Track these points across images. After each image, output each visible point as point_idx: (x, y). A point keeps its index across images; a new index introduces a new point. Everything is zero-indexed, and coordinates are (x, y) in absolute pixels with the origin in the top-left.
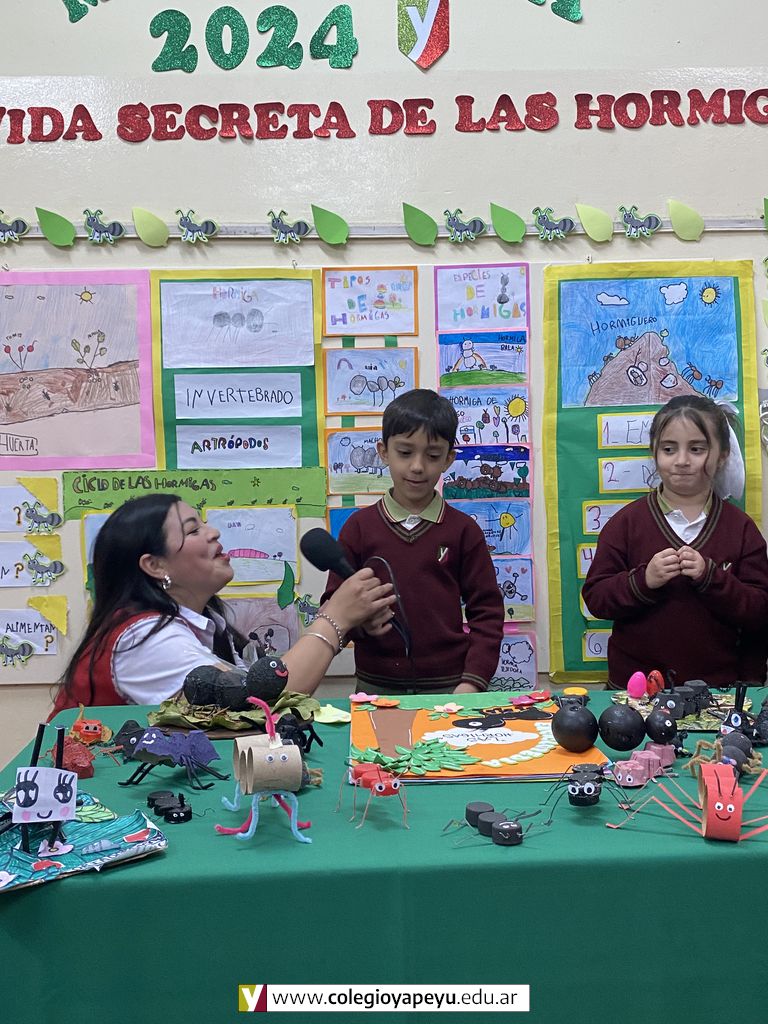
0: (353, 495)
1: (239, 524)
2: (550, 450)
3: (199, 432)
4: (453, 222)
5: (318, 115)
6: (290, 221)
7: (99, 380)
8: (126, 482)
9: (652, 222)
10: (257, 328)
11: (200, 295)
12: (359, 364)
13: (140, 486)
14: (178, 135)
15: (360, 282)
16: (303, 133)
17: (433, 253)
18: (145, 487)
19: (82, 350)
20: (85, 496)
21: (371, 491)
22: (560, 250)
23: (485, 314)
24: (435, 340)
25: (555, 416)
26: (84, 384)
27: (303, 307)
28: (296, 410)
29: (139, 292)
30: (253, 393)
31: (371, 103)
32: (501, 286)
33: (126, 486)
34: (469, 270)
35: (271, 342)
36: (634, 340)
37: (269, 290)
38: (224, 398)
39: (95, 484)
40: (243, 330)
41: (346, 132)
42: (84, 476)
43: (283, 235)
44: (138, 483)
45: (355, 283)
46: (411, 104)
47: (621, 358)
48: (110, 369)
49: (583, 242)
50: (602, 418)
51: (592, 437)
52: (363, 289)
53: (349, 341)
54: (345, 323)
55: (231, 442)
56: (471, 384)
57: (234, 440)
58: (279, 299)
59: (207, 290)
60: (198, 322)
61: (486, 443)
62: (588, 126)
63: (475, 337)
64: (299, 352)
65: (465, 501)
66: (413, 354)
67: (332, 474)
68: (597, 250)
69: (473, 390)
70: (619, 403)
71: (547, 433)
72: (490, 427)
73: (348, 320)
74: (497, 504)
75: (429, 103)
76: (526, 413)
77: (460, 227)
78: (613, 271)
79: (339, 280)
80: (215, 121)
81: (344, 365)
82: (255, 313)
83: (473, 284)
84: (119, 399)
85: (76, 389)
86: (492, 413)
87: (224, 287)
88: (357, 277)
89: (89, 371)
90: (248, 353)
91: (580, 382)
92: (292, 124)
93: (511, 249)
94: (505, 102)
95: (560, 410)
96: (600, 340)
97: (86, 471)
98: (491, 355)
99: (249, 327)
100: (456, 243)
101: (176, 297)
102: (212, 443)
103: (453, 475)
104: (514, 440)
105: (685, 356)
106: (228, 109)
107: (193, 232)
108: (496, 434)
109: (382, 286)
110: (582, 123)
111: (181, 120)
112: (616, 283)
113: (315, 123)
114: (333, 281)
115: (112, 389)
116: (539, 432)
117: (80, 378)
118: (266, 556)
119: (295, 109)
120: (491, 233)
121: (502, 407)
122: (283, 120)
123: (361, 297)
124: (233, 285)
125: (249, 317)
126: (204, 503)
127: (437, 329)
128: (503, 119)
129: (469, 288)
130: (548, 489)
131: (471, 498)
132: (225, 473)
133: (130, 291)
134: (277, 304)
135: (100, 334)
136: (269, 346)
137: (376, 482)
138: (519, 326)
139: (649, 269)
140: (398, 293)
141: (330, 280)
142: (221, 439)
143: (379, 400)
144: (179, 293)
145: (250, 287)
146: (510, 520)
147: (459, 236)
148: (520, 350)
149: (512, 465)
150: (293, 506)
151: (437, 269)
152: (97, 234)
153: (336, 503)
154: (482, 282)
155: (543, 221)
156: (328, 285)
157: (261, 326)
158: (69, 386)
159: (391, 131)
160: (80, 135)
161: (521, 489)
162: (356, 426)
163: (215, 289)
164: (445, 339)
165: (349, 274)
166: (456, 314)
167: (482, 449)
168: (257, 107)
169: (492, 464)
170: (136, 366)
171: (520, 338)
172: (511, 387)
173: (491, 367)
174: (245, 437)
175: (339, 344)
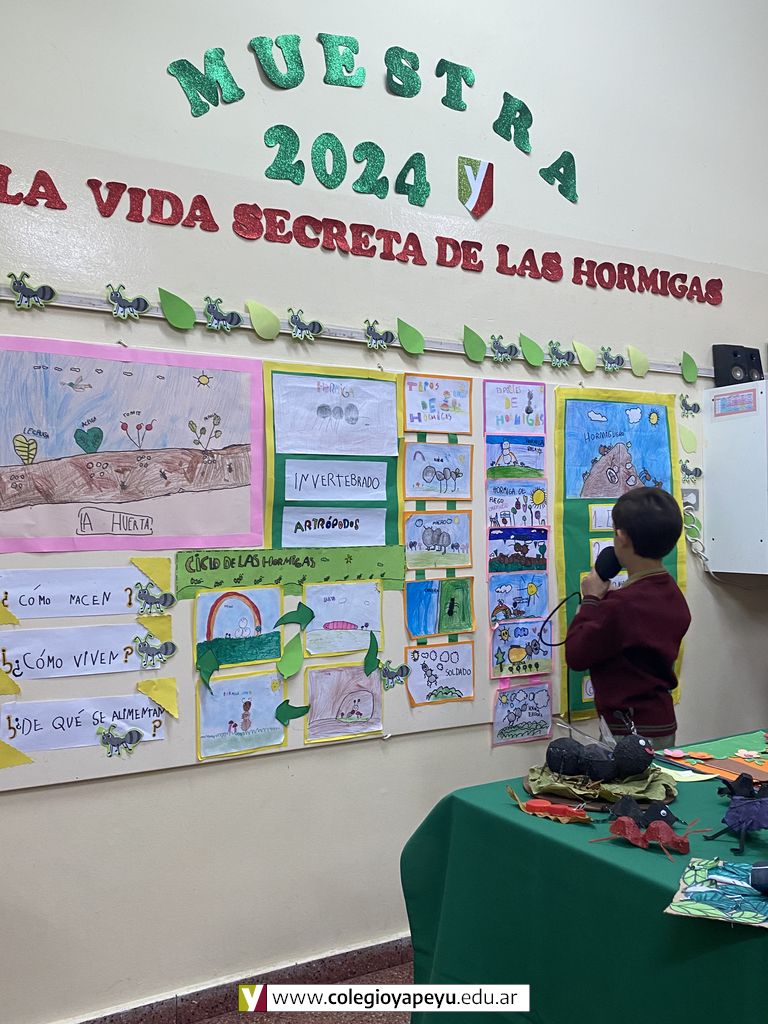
0: (424, 570)
1: (333, 598)
2: (559, 531)
3: (303, 513)
4: (497, 346)
5: (399, 242)
6: (380, 329)
7: (214, 461)
8: (237, 561)
9: (620, 360)
10: (353, 421)
11: (307, 388)
12: (430, 455)
13: (249, 564)
14: (287, 239)
15: (432, 388)
16: (387, 255)
17: (480, 368)
18: (253, 565)
19: (198, 431)
20: (196, 576)
21: (438, 566)
22: (562, 376)
23: (517, 421)
24: (483, 440)
25: (562, 505)
26: (199, 465)
27: (389, 404)
28: (381, 495)
29: (253, 380)
30: (349, 479)
31: (439, 239)
32: (528, 399)
33: (236, 565)
34: (506, 385)
35: (365, 434)
36: (610, 448)
37: (363, 388)
38: (325, 482)
39: (207, 563)
40: (342, 422)
41: (420, 261)
42: (197, 555)
43: (374, 341)
44: (247, 561)
45: (428, 388)
46: (468, 245)
47: (603, 460)
48: (225, 451)
49: (576, 371)
50: (593, 507)
51: (586, 521)
52: (434, 393)
53: (422, 436)
54: (420, 421)
55: (329, 522)
56: (507, 477)
57: (331, 521)
58: (372, 397)
59: (312, 383)
60: (303, 412)
61: (518, 526)
62: (581, 283)
63: (512, 439)
64: (385, 444)
65: (504, 574)
66: (469, 450)
67: (408, 551)
68: (585, 377)
69: (510, 482)
70: (601, 496)
71: (557, 518)
72: (520, 512)
73: (422, 419)
74: (525, 576)
75: (479, 246)
76: (545, 501)
77: (502, 350)
78: (598, 395)
79: (416, 385)
80: (318, 233)
81: (419, 456)
82: (351, 407)
83: (510, 396)
84: (232, 481)
85: (192, 469)
86: (522, 502)
87: (327, 382)
88: (430, 382)
89: (205, 452)
90: (346, 442)
91: (577, 479)
92: (379, 245)
93: (531, 371)
94: (530, 254)
95: (565, 500)
96: (590, 446)
97: (199, 550)
98: (522, 454)
99: (347, 420)
100: (497, 362)
101: (286, 387)
102: (313, 523)
103: (496, 552)
104: (537, 524)
105: (641, 462)
106: (329, 223)
107: (302, 330)
108: (524, 518)
109: (447, 393)
110: (577, 280)
111: (289, 226)
112: (599, 404)
113: (397, 249)
114: (411, 385)
115: (226, 471)
116: (552, 517)
117: (195, 459)
118: (355, 627)
119: (382, 233)
120: (520, 357)
121: (529, 497)
122: (373, 241)
123: (432, 400)
124: (335, 382)
125: (348, 410)
126: (304, 579)
127: (485, 431)
128: (527, 268)
129: (507, 399)
130: (558, 564)
131: (508, 571)
132: (324, 551)
133: (245, 377)
134: (371, 401)
135: (216, 418)
136: (363, 437)
137: (441, 558)
138: (538, 432)
139: (619, 395)
140: (458, 399)
141: (408, 383)
142: (321, 520)
143: (444, 488)
144: (289, 385)
145: (348, 384)
146: (534, 589)
147: (500, 357)
148: (540, 452)
149: (535, 544)
150: (378, 581)
151: (485, 381)
152: (216, 321)
153: (411, 577)
154: (516, 395)
155: (555, 352)
156: (407, 388)
157: (357, 419)
158: (186, 466)
159: (452, 264)
160: (198, 223)
161: (540, 563)
162: (427, 510)
163: (319, 384)
164: (490, 440)
165: (424, 380)
166: (498, 420)
167: (516, 530)
168: (353, 226)
169: (522, 543)
170: (248, 450)
171: (540, 442)
172: (535, 481)
173: (522, 463)
174: (340, 519)
175: (414, 439)
